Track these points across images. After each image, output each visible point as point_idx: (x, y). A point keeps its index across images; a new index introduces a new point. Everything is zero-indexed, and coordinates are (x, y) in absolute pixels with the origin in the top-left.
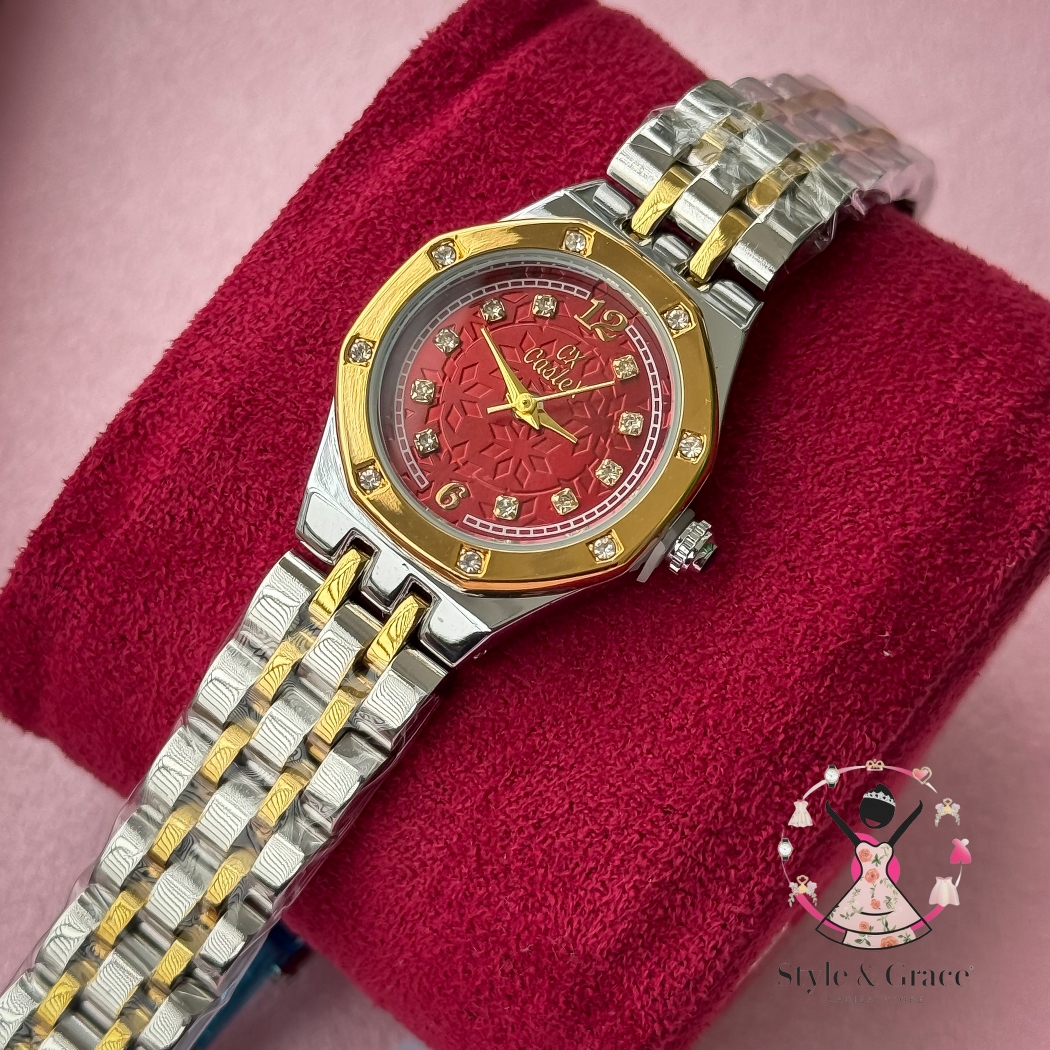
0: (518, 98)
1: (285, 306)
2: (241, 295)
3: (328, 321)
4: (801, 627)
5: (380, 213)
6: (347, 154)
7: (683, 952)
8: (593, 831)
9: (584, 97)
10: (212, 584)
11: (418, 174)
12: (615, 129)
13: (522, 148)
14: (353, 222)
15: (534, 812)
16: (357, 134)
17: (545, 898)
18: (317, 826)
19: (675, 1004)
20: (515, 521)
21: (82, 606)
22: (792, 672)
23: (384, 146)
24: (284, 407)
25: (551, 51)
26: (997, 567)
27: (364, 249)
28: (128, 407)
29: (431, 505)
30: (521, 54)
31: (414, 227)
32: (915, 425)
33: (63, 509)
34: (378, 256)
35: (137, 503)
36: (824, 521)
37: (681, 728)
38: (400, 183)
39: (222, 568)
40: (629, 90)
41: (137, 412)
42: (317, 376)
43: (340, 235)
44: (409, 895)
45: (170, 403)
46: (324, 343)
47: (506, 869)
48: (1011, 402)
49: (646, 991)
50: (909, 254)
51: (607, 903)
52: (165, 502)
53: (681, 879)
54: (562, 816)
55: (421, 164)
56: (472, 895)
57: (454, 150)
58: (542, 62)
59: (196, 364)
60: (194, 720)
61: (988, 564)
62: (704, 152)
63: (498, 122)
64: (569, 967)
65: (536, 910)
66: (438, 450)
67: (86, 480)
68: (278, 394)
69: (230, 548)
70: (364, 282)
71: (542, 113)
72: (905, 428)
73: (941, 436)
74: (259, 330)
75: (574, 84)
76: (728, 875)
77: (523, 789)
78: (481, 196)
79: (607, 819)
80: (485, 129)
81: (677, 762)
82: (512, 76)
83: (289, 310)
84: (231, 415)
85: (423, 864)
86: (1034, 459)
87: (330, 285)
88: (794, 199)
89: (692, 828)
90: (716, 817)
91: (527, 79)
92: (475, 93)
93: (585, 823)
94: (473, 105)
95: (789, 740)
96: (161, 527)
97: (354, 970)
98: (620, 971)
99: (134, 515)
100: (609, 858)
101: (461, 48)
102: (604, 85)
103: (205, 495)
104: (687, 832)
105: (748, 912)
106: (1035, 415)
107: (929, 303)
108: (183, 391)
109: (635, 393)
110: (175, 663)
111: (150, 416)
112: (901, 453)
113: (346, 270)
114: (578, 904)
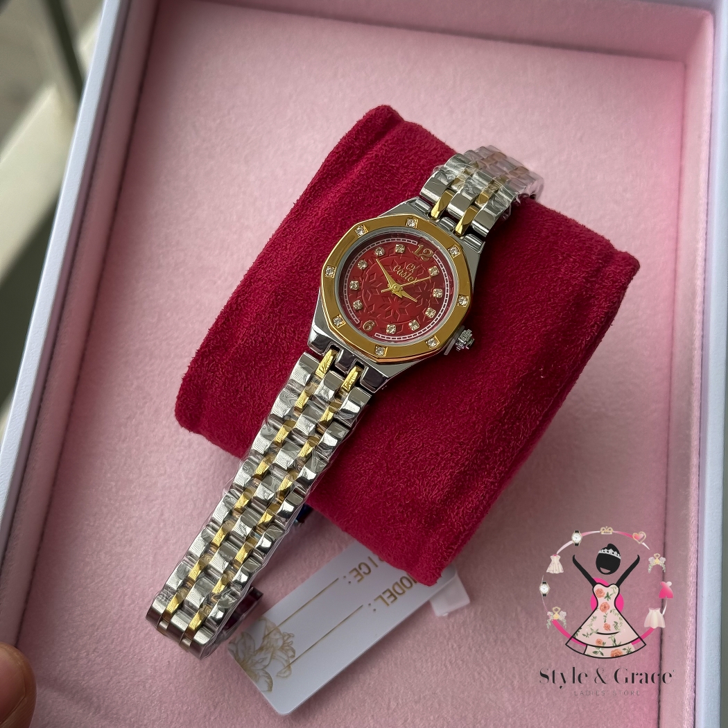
0: (380, 164)
1: (294, 254)
2: (275, 251)
3: (312, 259)
4: (508, 369)
5: (329, 214)
6: (313, 191)
7: (470, 499)
8: (432, 454)
9: (406, 162)
10: (273, 367)
11: (343, 198)
12: (419, 175)
13: (383, 185)
14: (318, 219)
15: (409, 448)
16: (316, 183)
17: (415, 481)
18: (322, 459)
19: (468, 519)
20: (395, 335)
21: (219, 378)
22: (506, 387)
23: (328, 187)
24: (297, 295)
25: (391, 144)
26: (583, 340)
27: (324, 229)
28: (232, 298)
29: (361, 329)
30: (379, 146)
31: (343, 219)
32: (547, 286)
33: (210, 341)
34: (330, 232)
35: (240, 337)
36: (514, 327)
37: (464, 411)
38: (336, 202)
39: (277, 360)
40: (423, 158)
41: (237, 300)
42: (309, 281)
43: (313, 224)
44: (360, 484)
45: (250, 296)
46: (311, 269)
47: (399, 471)
48: (583, 275)
49: (457, 514)
50: (539, 217)
51: (440, 481)
52: (252, 335)
53: (468, 470)
54: (420, 448)
55: (344, 194)
56: (385, 482)
57: (357, 187)
58: (388, 149)
59: (260, 279)
60: (270, 421)
61: (579, 339)
62: (459, 184)
63: (373, 175)
64: (426, 507)
65: (411, 486)
66: (362, 309)
67: (218, 328)
68: (294, 290)
69: (280, 352)
70: (325, 243)
71: (390, 170)
72: (544, 288)
73: (558, 290)
74: (284, 264)
75: (401, 157)
76: (486, 467)
77: (404, 439)
78: (369, 205)
79: (438, 448)
80: (368, 178)
81: (464, 425)
82: (377, 156)
83: (296, 256)
84: (276, 299)
85: (365, 472)
86: (594, 297)
87: (312, 245)
88: (494, 201)
89: (471, 450)
90: (480, 444)
91: (382, 156)
92: (362, 164)
93: (429, 451)
94: (362, 168)
95: (507, 413)
96: (251, 345)
97: (335, 517)
98: (446, 507)
99: (240, 341)
100: (439, 464)
101: (355, 145)
102: (413, 156)
103: (268, 332)
104: (469, 451)
105: (495, 481)
106: (594, 279)
107: (548, 237)
108: (255, 290)
109: (438, 281)
110: (260, 399)
111: (243, 301)
112: (543, 298)
113: (318, 238)
114: (428, 483)
